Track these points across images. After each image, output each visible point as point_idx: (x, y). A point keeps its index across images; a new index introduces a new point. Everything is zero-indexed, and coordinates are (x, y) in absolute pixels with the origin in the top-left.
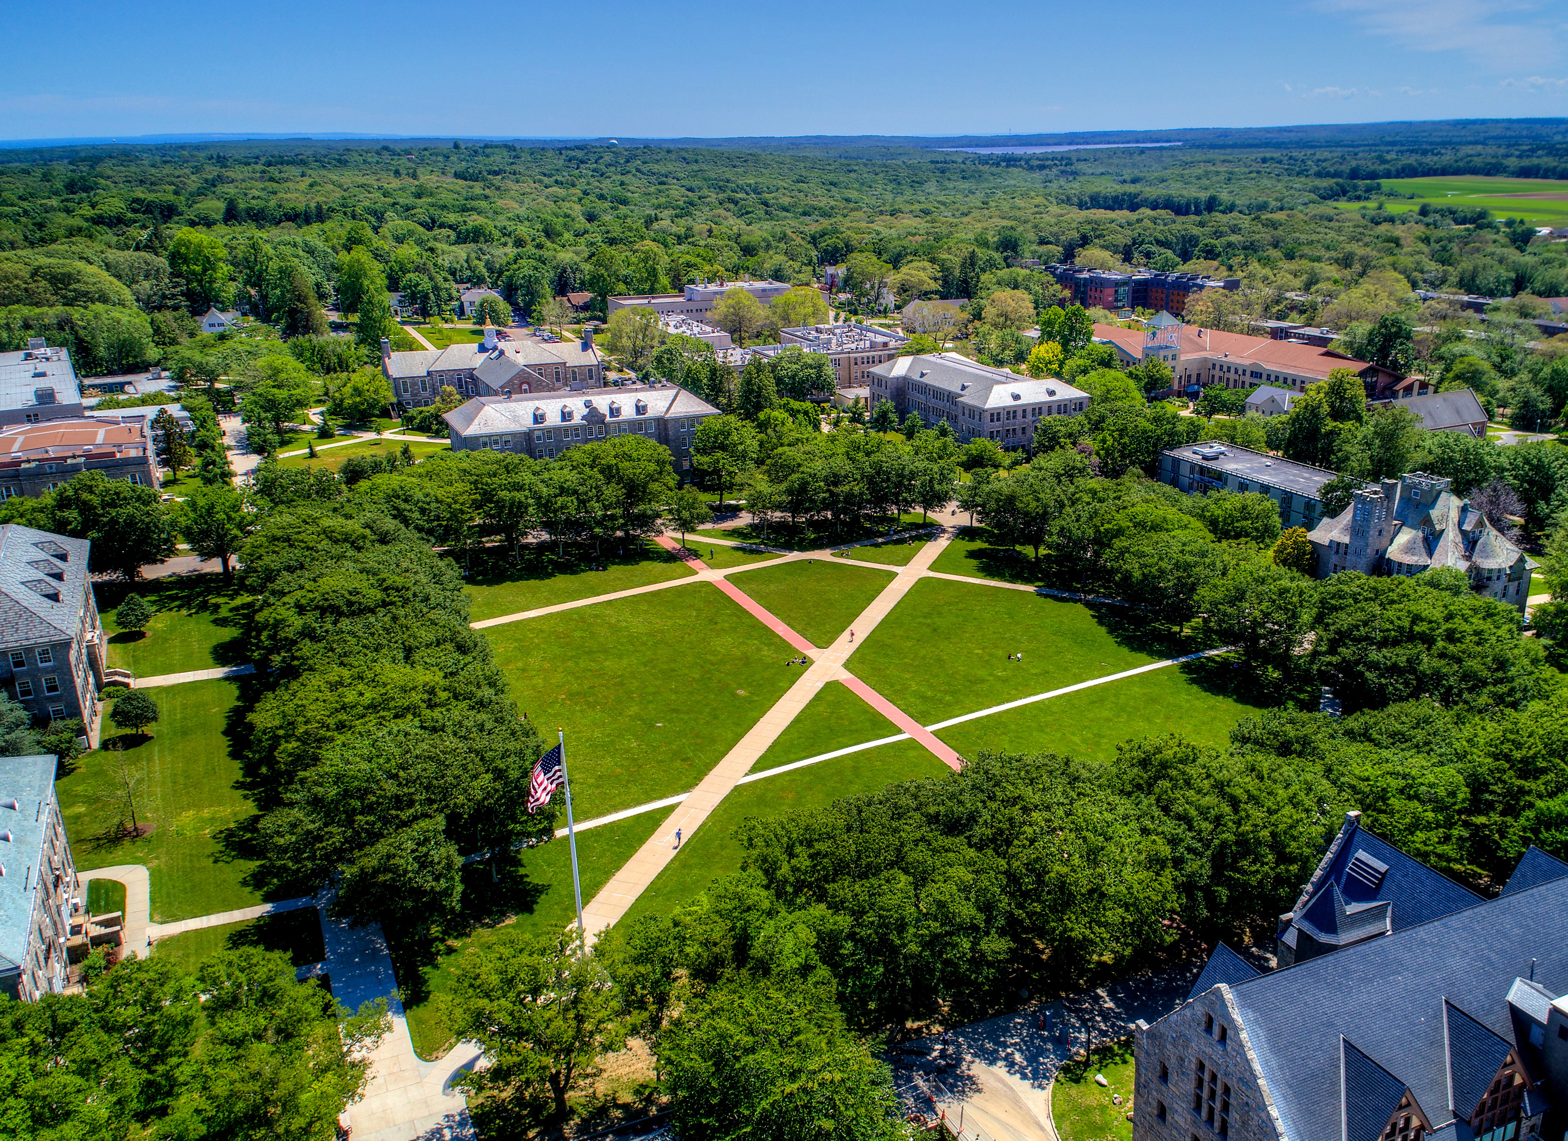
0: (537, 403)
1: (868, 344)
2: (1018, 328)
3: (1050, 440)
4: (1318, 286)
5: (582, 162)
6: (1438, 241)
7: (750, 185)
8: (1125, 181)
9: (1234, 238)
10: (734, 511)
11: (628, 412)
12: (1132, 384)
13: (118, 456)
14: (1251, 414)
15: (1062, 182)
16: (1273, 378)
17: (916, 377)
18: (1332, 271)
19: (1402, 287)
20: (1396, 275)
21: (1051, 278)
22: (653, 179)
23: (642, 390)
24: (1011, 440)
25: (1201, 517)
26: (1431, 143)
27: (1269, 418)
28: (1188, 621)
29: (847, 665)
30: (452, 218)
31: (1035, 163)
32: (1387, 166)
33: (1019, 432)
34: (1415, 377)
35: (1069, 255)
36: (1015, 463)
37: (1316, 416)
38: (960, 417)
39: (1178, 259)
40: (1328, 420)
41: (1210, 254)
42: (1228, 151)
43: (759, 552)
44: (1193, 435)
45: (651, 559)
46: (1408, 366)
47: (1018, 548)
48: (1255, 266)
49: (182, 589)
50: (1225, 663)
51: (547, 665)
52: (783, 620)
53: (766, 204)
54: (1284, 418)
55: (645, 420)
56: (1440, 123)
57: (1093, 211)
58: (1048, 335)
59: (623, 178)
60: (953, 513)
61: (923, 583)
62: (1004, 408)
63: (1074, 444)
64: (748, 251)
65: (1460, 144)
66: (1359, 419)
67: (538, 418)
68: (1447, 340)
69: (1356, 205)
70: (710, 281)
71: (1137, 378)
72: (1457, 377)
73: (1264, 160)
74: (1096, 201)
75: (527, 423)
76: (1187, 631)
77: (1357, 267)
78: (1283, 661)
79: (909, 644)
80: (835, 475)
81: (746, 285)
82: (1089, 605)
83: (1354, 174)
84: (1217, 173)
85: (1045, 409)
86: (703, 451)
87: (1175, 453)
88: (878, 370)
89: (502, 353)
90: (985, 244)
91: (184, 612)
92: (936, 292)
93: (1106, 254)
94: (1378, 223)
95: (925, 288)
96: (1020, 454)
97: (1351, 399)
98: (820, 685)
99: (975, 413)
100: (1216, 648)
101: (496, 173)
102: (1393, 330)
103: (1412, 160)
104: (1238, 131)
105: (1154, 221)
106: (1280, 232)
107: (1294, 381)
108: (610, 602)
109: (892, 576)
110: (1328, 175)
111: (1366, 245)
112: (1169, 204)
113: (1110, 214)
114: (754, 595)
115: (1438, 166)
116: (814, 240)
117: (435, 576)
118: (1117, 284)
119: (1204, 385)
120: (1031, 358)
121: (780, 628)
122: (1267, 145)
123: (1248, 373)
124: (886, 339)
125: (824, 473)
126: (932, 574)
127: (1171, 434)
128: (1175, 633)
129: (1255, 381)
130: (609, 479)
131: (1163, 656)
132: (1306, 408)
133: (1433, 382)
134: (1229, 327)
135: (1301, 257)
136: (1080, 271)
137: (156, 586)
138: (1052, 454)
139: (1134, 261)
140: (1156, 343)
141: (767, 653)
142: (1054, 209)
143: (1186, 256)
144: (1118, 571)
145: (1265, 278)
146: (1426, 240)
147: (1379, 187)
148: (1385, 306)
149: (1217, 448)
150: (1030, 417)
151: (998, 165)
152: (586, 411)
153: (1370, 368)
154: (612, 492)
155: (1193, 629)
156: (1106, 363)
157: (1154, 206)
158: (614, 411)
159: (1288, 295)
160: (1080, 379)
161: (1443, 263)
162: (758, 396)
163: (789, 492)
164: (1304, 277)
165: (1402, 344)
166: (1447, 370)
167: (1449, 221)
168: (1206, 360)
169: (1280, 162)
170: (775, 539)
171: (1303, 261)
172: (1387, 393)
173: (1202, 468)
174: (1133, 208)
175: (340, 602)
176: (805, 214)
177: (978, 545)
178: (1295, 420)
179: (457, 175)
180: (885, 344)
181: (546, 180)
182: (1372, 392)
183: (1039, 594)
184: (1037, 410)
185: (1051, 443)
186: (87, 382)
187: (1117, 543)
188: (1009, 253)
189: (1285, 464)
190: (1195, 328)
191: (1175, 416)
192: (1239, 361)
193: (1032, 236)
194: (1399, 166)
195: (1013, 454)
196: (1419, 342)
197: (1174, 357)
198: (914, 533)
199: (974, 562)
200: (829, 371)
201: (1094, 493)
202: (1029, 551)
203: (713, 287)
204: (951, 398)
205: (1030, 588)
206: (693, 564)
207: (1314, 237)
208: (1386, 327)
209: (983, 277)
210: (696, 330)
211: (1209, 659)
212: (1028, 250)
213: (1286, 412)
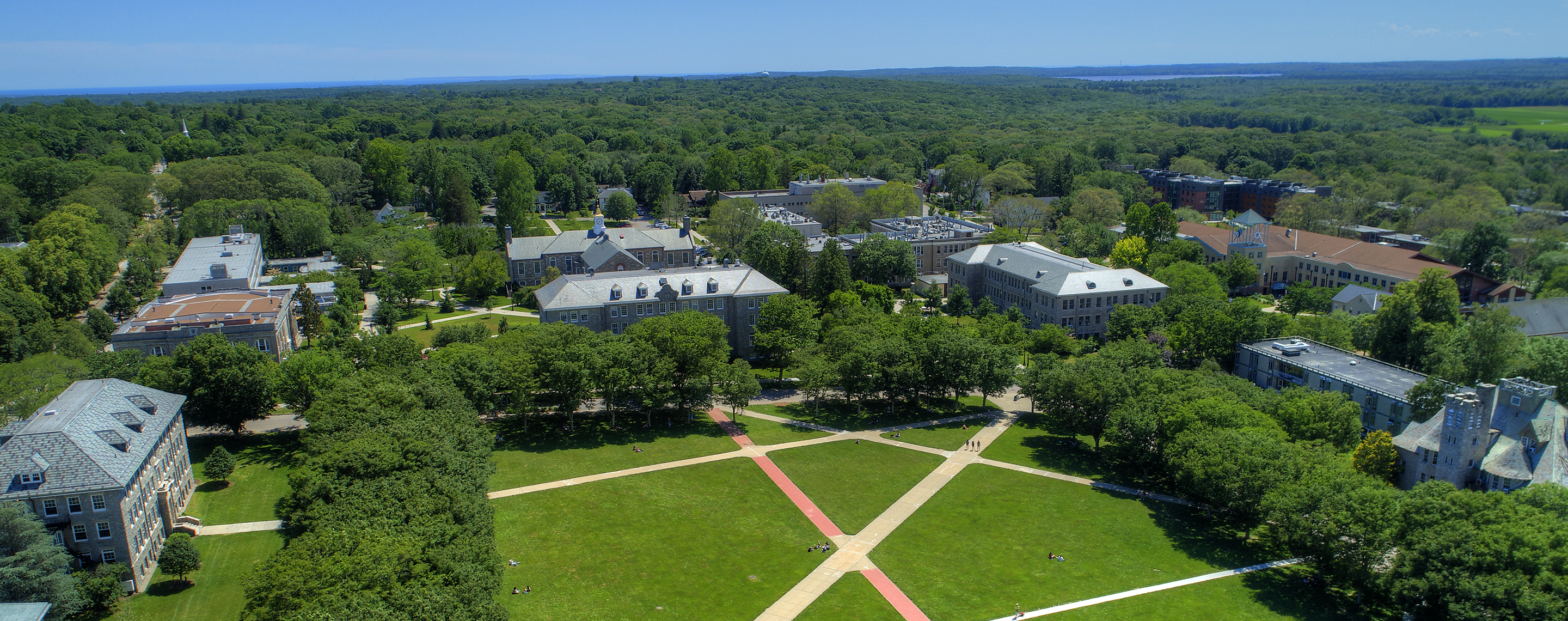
0: (616, 281)
1: (952, 234)
2: (1106, 224)
3: (1123, 328)
4: (1412, 196)
5: (735, 89)
6: (1532, 161)
7: (876, 105)
8: (1225, 105)
9: (1328, 153)
10: (791, 388)
11: (699, 290)
12: (1213, 277)
13: (254, 322)
14: (1337, 312)
15: (1166, 104)
16: (1361, 279)
17: (994, 264)
18: (1426, 184)
19: (1497, 201)
20: (1490, 189)
21: (1143, 181)
22: (792, 101)
23: (715, 269)
24: (1084, 329)
25: (1274, 414)
26: (1523, 78)
27: (1355, 317)
28: (1255, 527)
29: (872, 556)
30: (610, 132)
31: (1142, 88)
32: (1480, 96)
33: (1093, 320)
34: (1509, 284)
35: (1164, 163)
36: (1087, 350)
37: (1406, 315)
38: (1034, 303)
39: (1271, 168)
40: (1419, 320)
41: (1304, 165)
42: (1324, 81)
43: (808, 430)
44: (1275, 329)
45: (700, 433)
46: (1503, 273)
47: (1079, 437)
48: (1346, 175)
49: (274, 444)
50: (1294, 577)
51: (568, 536)
52: (815, 502)
53: (887, 119)
54: (1371, 316)
55: (715, 298)
56: (1532, 60)
57: (1192, 127)
58: (1132, 231)
59: (767, 101)
60: (1016, 399)
61: (972, 469)
62: (1078, 296)
63: (1147, 333)
64: (860, 155)
65: (1553, 78)
66: (1452, 320)
67: (615, 295)
68: (1546, 248)
69: (1449, 130)
70: (813, 178)
71: (1219, 273)
72: (1557, 285)
73: (1359, 89)
74: (1196, 120)
75: (605, 298)
76: (1253, 537)
77: (1450, 181)
78: (1362, 579)
79: (944, 535)
80: (890, 355)
81: (845, 181)
82: (1147, 502)
83: (1447, 102)
84: (1314, 99)
85: (1120, 299)
86: (764, 329)
87: (1254, 348)
88: (956, 257)
89: (606, 238)
90: (1084, 151)
91: (269, 465)
92: (1029, 191)
93: (1200, 163)
94: (1471, 145)
95: (1018, 186)
96: (1091, 342)
97: (1443, 300)
98: (839, 575)
99: (1050, 300)
100: (1286, 558)
101: (661, 99)
102: (1488, 237)
103: (1505, 91)
104: (1334, 65)
105: (1251, 136)
106: (1372, 148)
107: (1384, 283)
108: (647, 474)
109: (940, 460)
110: (1422, 102)
111: (1460, 162)
112: (1265, 124)
113: (1209, 131)
114: (793, 475)
115: (1531, 97)
116: (924, 148)
117: (461, 442)
118: (1209, 188)
119: (1290, 283)
120: (1116, 251)
121: (811, 510)
122: (1363, 77)
123: (1336, 273)
124: (970, 230)
125: (879, 353)
126: (982, 461)
127: (1252, 329)
128: (1241, 539)
129: (1343, 281)
130: (663, 351)
131: (1224, 565)
132: (1395, 307)
133: (1531, 289)
134: (1316, 230)
135: (1395, 170)
136: (1173, 176)
137: (255, 440)
138: (1122, 342)
139: (1227, 169)
140: (1241, 241)
141: (791, 537)
142: (1156, 125)
143: (1279, 166)
144: (1179, 467)
145: (1357, 188)
146: (1521, 160)
147: (1472, 114)
148: (1478, 215)
149: (1299, 343)
150: (1104, 306)
151: (1107, 89)
152: (659, 288)
153: (1464, 272)
154: (665, 365)
155: (1262, 535)
156: (1192, 257)
157: (1252, 125)
158: (686, 289)
159: (1380, 204)
160: (1160, 270)
161: (1537, 180)
162: (832, 278)
163: (841, 371)
164: (1397, 189)
165: (1497, 251)
166: (1546, 278)
167: (1542, 144)
168: (1293, 258)
169: (1375, 91)
170: (827, 418)
171: (1396, 174)
172: (1482, 298)
173: (1281, 363)
174: (1232, 125)
175: (358, 465)
176: (921, 127)
177: (1038, 432)
178: (1384, 319)
179: (628, 101)
180: (969, 234)
181: (701, 104)
182: (1466, 297)
183: (1095, 488)
184: (1112, 298)
185: (1124, 331)
186: (272, 263)
187: (1181, 438)
188: (1106, 159)
189: (1371, 364)
190: (1281, 230)
191: (1256, 310)
192: (1327, 261)
193: (1130, 146)
194: (1491, 96)
195: (1083, 341)
196: (1516, 251)
197: (1260, 255)
198: (971, 417)
199: (1029, 450)
200: (911, 257)
201: (1160, 383)
202: (1089, 440)
203: (814, 183)
204: (1025, 284)
205: (1087, 481)
206: (737, 439)
207: (1408, 154)
208: (1481, 234)
209: (1076, 178)
210: (792, 219)
211: (1277, 571)
212: (1123, 157)
213: (1374, 312)
